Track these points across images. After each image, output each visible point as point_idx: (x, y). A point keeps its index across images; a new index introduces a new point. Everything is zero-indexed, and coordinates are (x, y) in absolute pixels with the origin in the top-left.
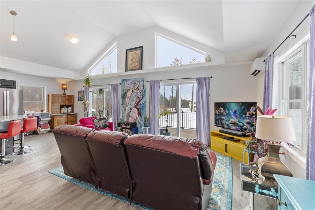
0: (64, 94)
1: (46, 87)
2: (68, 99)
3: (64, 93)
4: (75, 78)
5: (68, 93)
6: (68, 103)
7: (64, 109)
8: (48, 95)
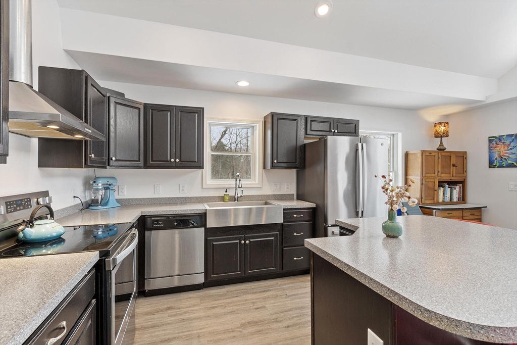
0: (441, 149)
1: (400, 135)
2: (455, 163)
3: (442, 147)
4: (487, 98)
5: (450, 145)
6: (453, 175)
7: (444, 191)
8: (407, 155)
